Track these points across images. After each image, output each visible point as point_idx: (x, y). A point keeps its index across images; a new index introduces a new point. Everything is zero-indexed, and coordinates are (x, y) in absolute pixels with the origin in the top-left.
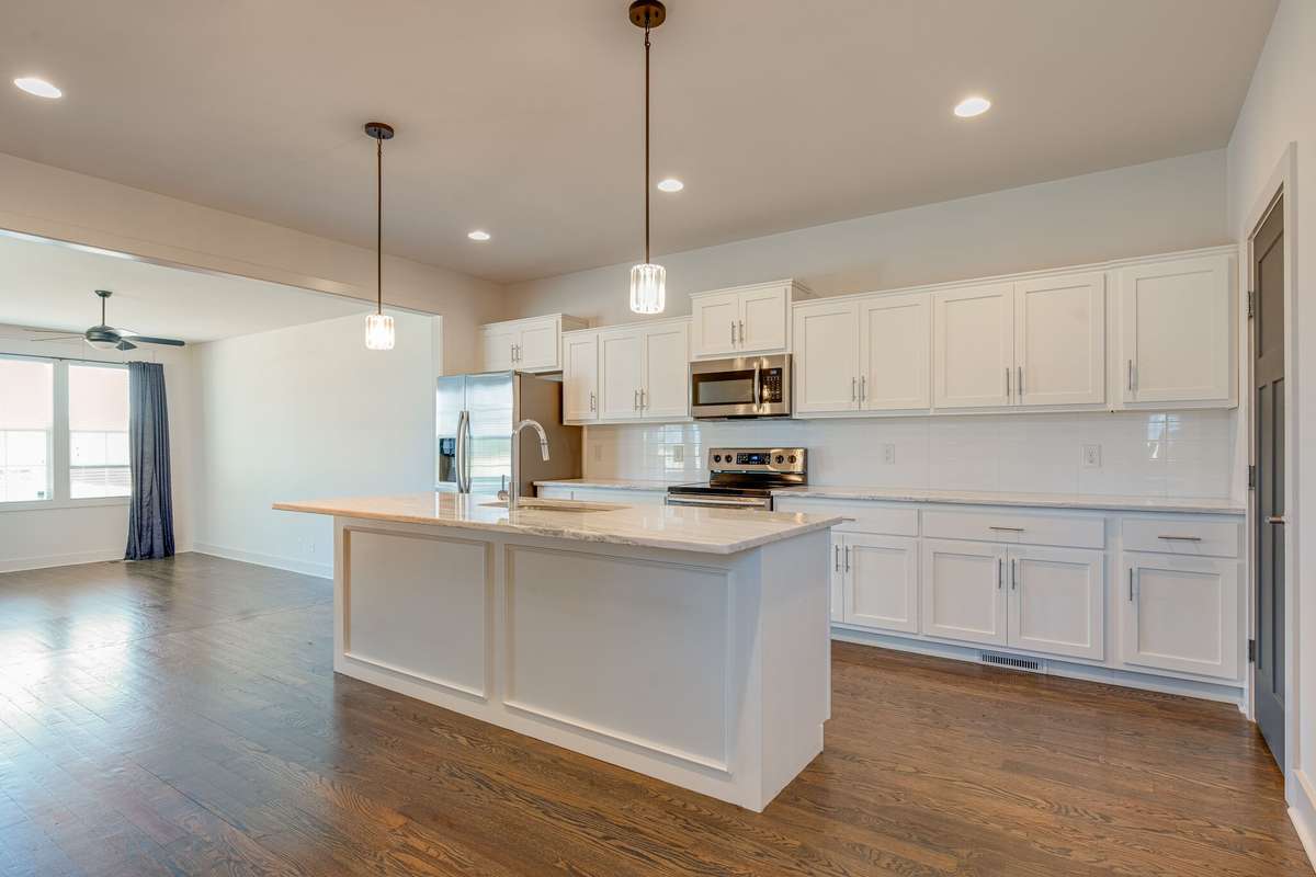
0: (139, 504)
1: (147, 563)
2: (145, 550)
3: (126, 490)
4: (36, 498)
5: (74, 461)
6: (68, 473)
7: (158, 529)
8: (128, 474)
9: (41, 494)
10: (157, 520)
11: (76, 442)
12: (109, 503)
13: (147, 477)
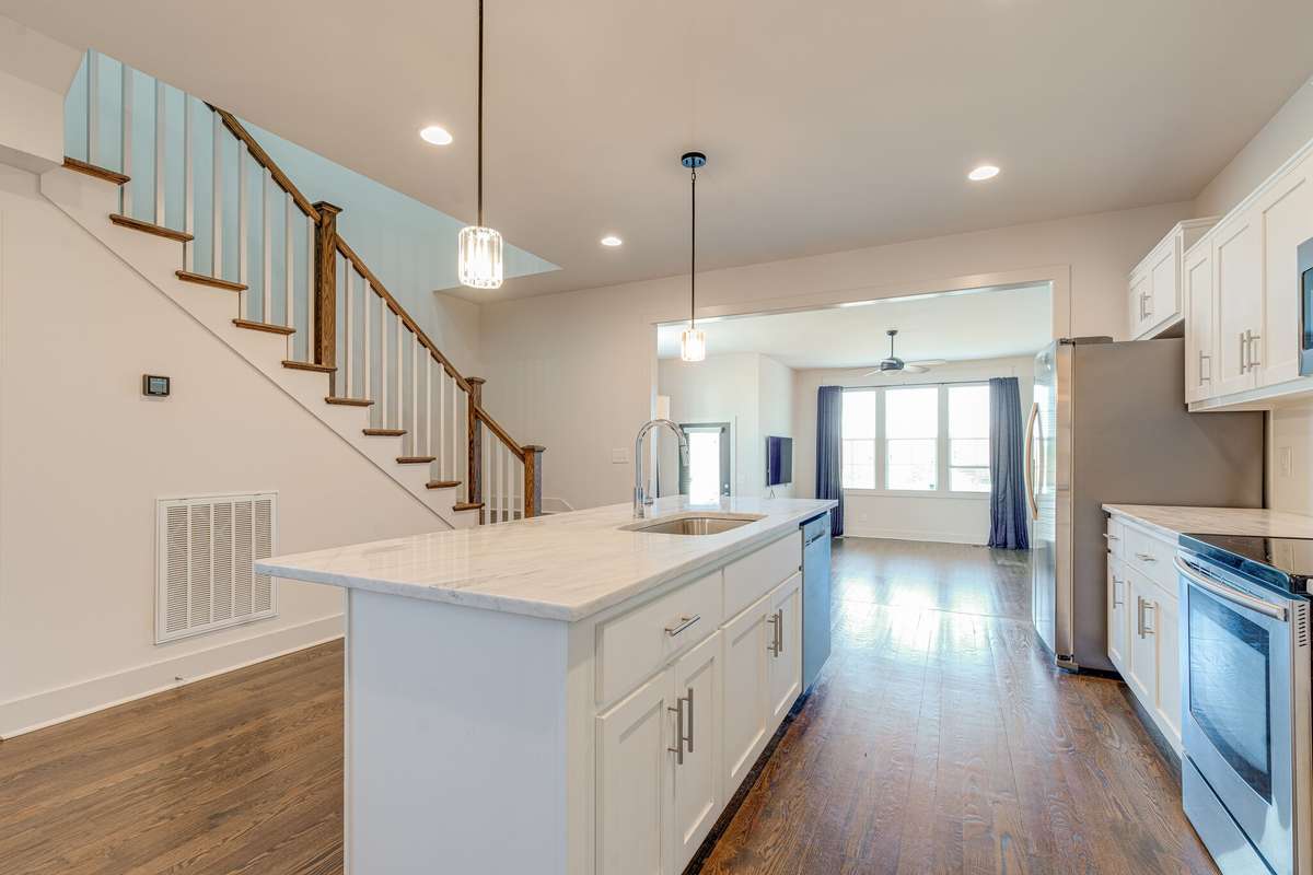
0: (997, 501)
1: (1001, 551)
2: (1000, 540)
3: (987, 488)
4: (928, 489)
5: (954, 462)
6: (947, 471)
7: (1010, 523)
8: (987, 473)
9: (932, 486)
10: (1010, 516)
11: (955, 447)
12: (974, 496)
13: (1002, 476)
